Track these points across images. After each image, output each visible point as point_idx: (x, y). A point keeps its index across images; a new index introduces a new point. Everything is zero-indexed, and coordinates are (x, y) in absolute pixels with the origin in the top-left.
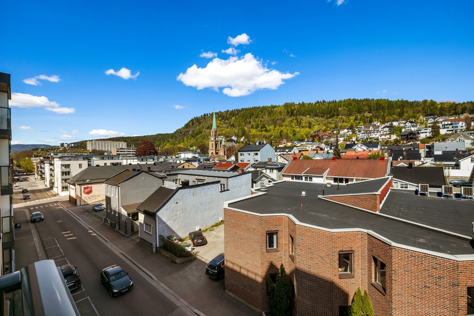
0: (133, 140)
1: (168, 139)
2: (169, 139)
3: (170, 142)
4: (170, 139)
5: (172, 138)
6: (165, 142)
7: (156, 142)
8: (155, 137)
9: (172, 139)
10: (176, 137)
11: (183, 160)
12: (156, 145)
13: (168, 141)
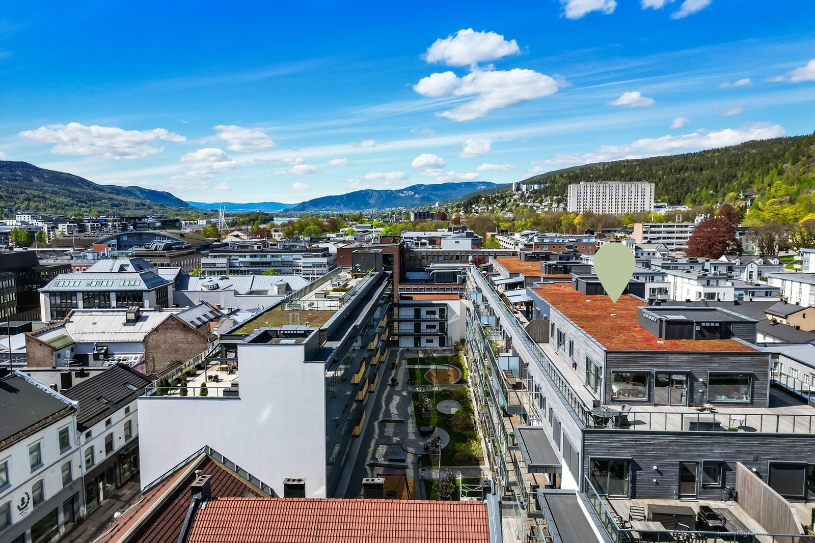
0: (671, 169)
1: (779, 167)
2: (785, 165)
3: (785, 176)
4: (787, 166)
5: (795, 162)
6: (770, 175)
7: (739, 175)
8: (737, 155)
9: (793, 164)
10: (809, 157)
11: (811, 284)
12: (740, 184)
13: (780, 173)
